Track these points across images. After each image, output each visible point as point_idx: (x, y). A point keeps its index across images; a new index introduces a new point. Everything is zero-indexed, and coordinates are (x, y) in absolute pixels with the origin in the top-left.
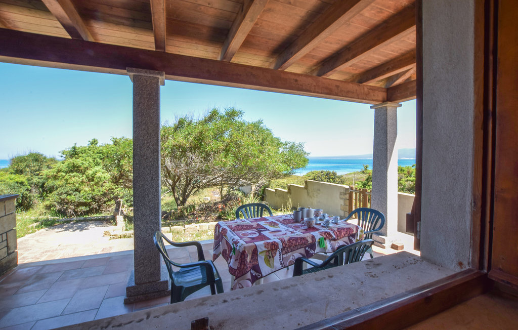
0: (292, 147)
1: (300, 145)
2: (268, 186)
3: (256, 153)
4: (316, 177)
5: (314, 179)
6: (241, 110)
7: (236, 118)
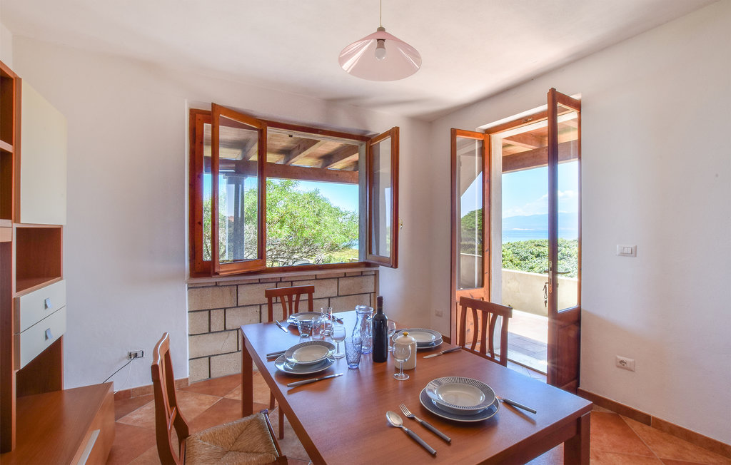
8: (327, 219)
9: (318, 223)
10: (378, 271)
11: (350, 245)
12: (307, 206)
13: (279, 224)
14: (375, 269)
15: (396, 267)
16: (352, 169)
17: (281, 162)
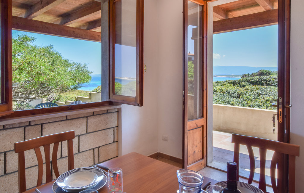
0: (78, 68)
1: (85, 66)
2: (58, 100)
3: (47, 71)
4: (97, 90)
5: (96, 91)
6: (33, 36)
7: (28, 43)
8: (60, 68)
9: (52, 71)
10: (120, 109)
11: (77, 87)
12: (43, 57)
13: (18, 71)
14: (118, 107)
15: (142, 105)
16: (85, 28)
17: (23, 16)
